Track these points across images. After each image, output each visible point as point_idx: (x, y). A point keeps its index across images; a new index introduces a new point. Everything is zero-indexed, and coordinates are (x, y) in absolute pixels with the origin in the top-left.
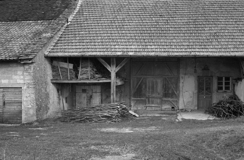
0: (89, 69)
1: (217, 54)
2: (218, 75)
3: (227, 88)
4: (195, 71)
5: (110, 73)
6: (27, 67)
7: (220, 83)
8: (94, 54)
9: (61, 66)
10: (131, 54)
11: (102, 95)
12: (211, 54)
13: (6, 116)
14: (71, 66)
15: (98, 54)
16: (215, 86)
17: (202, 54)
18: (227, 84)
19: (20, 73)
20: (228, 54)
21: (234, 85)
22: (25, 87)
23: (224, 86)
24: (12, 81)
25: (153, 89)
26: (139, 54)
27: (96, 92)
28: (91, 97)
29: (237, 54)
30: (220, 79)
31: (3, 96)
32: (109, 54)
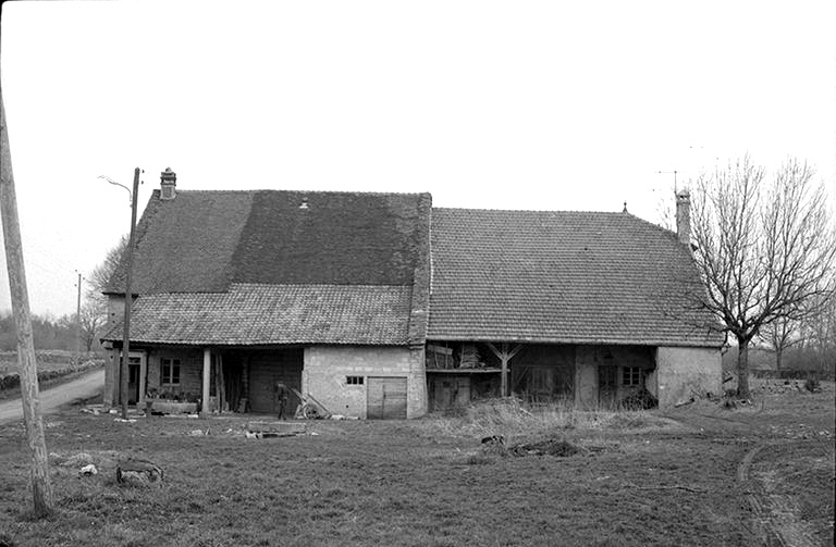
0: (473, 356)
1: (625, 342)
2: (624, 364)
3: (636, 382)
4: (596, 359)
5: (501, 361)
6: (414, 353)
7: (626, 376)
8: (485, 338)
9: (439, 351)
10: (528, 339)
11: (471, 391)
12: (619, 342)
13: (386, 410)
14: (450, 352)
15: (489, 338)
16: (621, 379)
17: (609, 341)
18: (635, 376)
19: (405, 360)
20: (637, 342)
21: (644, 378)
22: (412, 376)
23: (631, 379)
24: (395, 370)
25: (541, 382)
26: (537, 339)
27: (463, 386)
28: (456, 392)
29: (647, 342)
30: (626, 370)
31: (384, 387)
32: (503, 338)
